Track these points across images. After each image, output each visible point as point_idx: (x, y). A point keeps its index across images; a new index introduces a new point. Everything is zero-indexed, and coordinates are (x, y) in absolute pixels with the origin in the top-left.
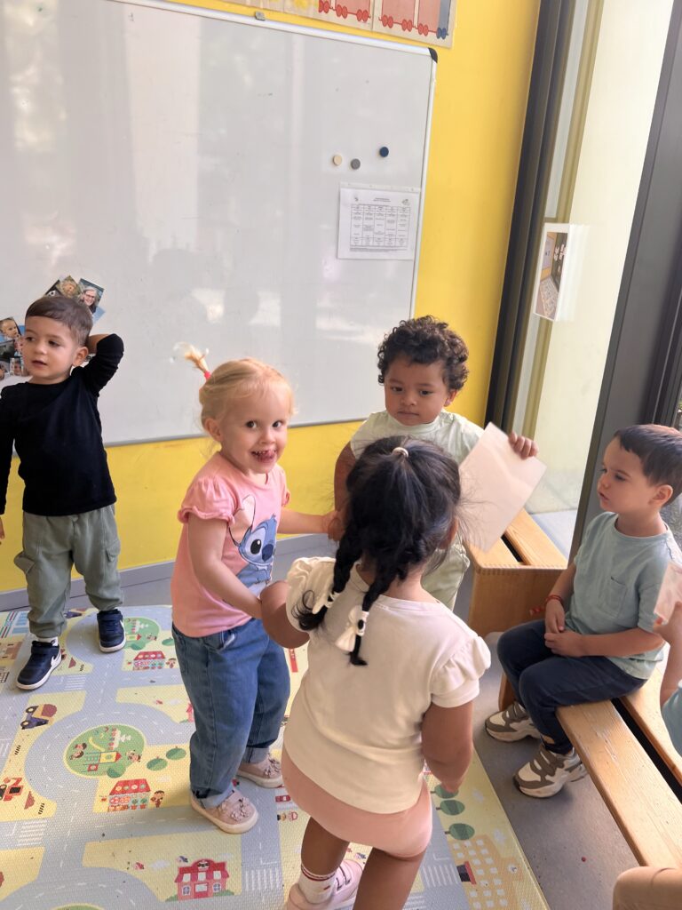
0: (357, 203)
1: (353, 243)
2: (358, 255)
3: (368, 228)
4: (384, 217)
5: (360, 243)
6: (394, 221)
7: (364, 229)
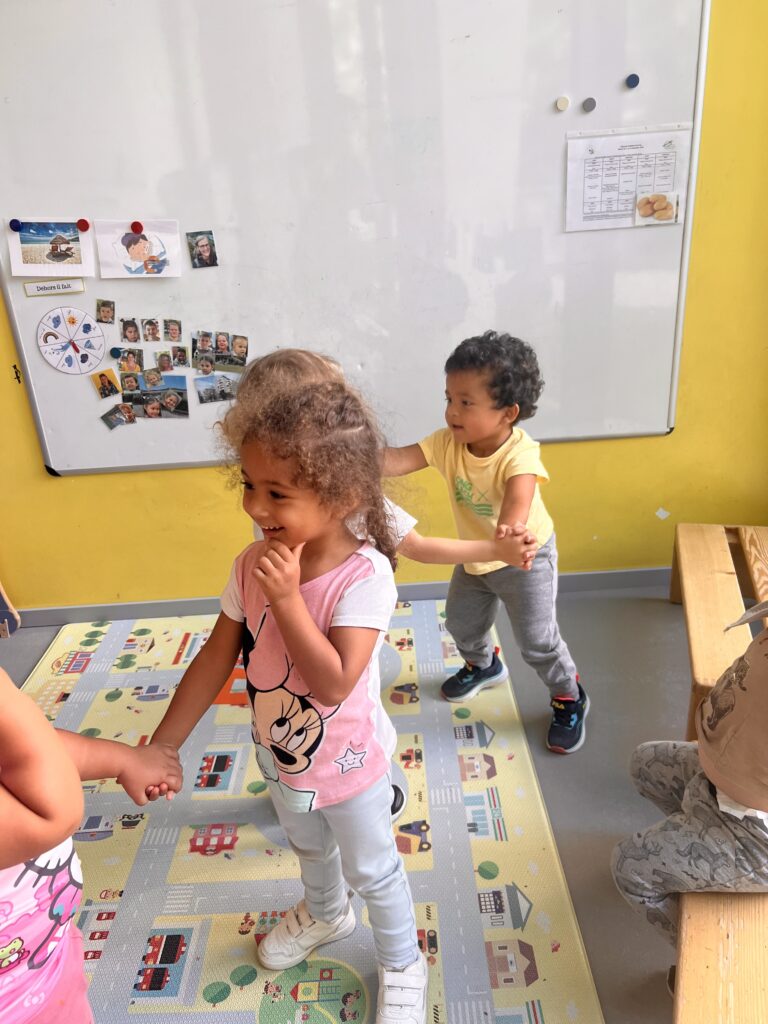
0: (593, 156)
1: (587, 210)
2: (596, 224)
3: (609, 188)
4: (634, 170)
5: (597, 209)
6: (650, 174)
7: (603, 190)
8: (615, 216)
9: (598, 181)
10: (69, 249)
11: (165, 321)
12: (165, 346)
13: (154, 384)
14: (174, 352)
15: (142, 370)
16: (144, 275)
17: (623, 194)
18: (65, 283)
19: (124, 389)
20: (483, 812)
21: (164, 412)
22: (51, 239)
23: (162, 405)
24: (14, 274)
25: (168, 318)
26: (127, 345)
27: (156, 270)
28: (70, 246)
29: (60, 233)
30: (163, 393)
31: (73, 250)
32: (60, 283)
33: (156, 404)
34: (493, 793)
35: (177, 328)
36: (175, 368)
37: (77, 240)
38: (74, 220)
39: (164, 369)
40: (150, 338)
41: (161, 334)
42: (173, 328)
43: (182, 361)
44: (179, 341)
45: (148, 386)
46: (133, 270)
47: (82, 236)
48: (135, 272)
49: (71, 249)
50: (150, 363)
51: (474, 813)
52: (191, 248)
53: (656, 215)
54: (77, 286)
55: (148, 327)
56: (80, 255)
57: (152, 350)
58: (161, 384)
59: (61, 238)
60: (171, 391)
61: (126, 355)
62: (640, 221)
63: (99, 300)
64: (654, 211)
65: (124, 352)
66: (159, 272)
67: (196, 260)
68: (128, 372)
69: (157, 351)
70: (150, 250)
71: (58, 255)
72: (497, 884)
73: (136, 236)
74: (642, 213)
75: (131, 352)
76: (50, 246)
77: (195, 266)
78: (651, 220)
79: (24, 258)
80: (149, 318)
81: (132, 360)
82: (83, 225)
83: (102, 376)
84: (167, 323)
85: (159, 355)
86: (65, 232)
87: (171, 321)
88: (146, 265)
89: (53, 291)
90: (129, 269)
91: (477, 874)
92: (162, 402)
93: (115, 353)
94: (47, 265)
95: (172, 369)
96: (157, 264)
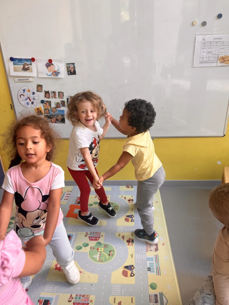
0: (204, 41)
1: (201, 60)
2: (204, 65)
3: (209, 53)
4: (218, 47)
5: (205, 60)
6: (224, 48)
7: (207, 53)
8: (211, 62)
9: (205, 50)
10: (28, 67)
11: (58, 92)
12: (58, 100)
13: (54, 112)
14: (61, 102)
15: (50, 108)
16: (52, 77)
17: (214, 55)
18: (27, 78)
19: (45, 113)
20: (153, 264)
21: (57, 121)
22: (23, 64)
23: (56, 119)
24: (11, 75)
25: (59, 91)
26: (46, 99)
27: (56, 75)
28: (29, 66)
29: (25, 62)
30: (57, 115)
31: (30, 68)
32: (25, 78)
33: (55, 119)
34: (157, 257)
35: (62, 94)
36: (61, 107)
37: (31, 64)
38: (30, 58)
39: (58, 107)
40: (53, 97)
41: (57, 96)
42: (61, 94)
43: (64, 105)
44: (63, 99)
45: (52, 113)
46: (49, 75)
47: (33, 63)
48: (49, 76)
49: (29, 67)
50: (53, 105)
51: (150, 263)
52: (68, 68)
53: (225, 62)
54: (31, 79)
55: (53, 94)
56: (32, 69)
57: (54, 101)
58: (57, 113)
59: (26, 63)
60: (60, 115)
61: (46, 102)
62: (219, 64)
63: (37, 84)
64: (225, 61)
65: (45, 102)
66: (57, 76)
67: (69, 72)
68: (46, 108)
69: (56, 102)
70: (54, 68)
71: (25, 69)
72: (156, 292)
73: (50, 64)
74: (220, 61)
75: (47, 101)
76: (22, 66)
77: (69, 74)
78: (223, 64)
79: (14, 70)
80: (54, 91)
81: (48, 104)
82: (33, 60)
83: (38, 109)
84: (59, 93)
85: (56, 103)
86: (27, 62)
87: (60, 92)
88: (53, 74)
89: (23, 81)
90: (47, 75)
91: (150, 287)
92: (57, 118)
93: (42, 102)
94: (21, 72)
95: (60, 108)
96: (56, 73)
